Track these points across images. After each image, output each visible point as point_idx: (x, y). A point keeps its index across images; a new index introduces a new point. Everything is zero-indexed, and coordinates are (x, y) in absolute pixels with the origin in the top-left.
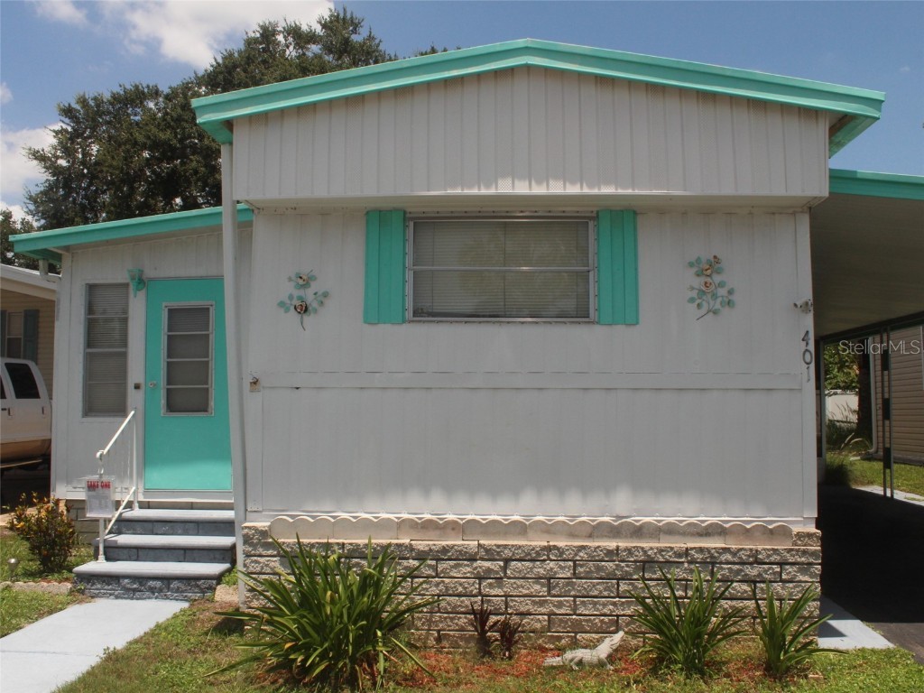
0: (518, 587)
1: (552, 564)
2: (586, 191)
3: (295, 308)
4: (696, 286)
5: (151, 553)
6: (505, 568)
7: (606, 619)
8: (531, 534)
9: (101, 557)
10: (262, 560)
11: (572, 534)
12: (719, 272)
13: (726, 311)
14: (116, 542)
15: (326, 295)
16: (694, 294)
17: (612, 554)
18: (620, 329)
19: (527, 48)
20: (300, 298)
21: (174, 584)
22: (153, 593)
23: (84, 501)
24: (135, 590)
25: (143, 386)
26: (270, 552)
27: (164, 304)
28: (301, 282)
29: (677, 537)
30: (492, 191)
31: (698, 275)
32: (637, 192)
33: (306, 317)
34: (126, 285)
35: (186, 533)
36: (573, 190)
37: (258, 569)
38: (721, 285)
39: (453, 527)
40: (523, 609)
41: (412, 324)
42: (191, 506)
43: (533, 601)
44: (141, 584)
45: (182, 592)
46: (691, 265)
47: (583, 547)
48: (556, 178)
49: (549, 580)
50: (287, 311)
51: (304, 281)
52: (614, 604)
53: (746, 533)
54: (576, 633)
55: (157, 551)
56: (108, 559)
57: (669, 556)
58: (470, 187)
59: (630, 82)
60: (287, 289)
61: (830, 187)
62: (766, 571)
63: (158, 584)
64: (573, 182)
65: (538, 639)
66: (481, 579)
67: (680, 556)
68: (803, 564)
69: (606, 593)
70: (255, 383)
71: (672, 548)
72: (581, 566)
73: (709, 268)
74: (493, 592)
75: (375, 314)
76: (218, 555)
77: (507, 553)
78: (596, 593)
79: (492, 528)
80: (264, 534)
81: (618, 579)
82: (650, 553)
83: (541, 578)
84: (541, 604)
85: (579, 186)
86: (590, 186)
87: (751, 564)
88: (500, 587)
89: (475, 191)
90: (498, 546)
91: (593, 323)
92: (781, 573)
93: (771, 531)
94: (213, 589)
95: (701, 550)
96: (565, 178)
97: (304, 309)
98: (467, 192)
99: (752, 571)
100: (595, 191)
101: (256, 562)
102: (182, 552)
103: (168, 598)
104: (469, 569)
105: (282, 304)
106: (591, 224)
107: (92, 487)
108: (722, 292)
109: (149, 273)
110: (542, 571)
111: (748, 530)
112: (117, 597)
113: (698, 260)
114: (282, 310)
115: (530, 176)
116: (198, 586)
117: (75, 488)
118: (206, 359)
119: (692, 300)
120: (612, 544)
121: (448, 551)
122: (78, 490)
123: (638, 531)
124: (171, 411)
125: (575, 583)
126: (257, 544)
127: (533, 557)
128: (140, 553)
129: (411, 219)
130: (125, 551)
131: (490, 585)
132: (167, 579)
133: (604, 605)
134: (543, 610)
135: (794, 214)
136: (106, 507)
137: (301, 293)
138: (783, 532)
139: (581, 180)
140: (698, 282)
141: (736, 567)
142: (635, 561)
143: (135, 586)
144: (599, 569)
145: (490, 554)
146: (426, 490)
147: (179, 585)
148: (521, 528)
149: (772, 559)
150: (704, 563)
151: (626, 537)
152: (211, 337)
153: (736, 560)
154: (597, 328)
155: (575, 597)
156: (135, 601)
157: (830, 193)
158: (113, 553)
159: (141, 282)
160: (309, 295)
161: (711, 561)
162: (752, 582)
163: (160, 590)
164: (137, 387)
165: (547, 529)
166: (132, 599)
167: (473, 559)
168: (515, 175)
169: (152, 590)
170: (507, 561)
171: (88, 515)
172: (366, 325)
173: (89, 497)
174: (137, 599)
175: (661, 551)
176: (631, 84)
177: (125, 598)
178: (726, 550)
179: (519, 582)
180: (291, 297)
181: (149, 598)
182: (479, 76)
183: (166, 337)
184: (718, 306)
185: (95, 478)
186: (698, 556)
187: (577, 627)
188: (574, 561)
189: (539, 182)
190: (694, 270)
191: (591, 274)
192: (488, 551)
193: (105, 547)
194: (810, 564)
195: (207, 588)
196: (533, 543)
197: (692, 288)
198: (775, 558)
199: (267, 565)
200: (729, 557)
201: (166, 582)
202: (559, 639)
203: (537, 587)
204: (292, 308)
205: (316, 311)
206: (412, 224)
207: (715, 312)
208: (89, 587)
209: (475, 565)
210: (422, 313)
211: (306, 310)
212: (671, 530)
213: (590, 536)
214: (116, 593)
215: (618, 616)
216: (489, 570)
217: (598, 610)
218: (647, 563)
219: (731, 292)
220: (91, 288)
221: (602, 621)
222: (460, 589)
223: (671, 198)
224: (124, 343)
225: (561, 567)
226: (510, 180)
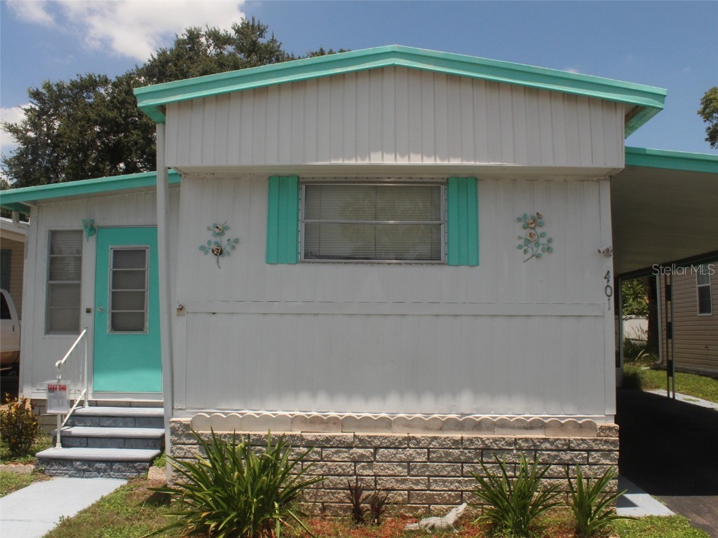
0: (385, 469)
1: (411, 451)
2: (439, 162)
3: (213, 251)
4: (523, 236)
5: (98, 441)
6: (374, 454)
7: (453, 494)
8: (394, 427)
9: (59, 444)
10: (185, 447)
11: (427, 428)
12: (541, 225)
13: (546, 255)
14: (70, 432)
15: (237, 241)
16: (522, 242)
17: (458, 443)
18: (463, 269)
19: (394, 52)
20: (216, 243)
21: (116, 466)
22: (99, 473)
23: (45, 400)
24: (85, 471)
25: (93, 311)
26: (191, 441)
27: (110, 247)
28: (217, 231)
29: (507, 431)
30: (366, 162)
31: (525, 228)
32: (478, 163)
33: (221, 259)
34: (81, 232)
35: (126, 425)
36: (429, 161)
37: (182, 454)
38: (542, 235)
39: (335, 422)
40: (388, 486)
41: (303, 264)
42: (130, 405)
43: (396, 480)
44: (89, 466)
45: (122, 472)
46: (519, 220)
47: (435, 438)
48: (416, 153)
49: (408, 464)
50: (206, 253)
51: (220, 230)
52: (459, 482)
53: (561, 427)
54: (430, 504)
55: (102, 440)
56: (64, 446)
57: (501, 444)
58: (349, 158)
59: (473, 79)
60: (207, 237)
61: (626, 161)
62: (576, 456)
63: (103, 466)
64: (429, 156)
65: (400, 509)
66: (356, 462)
67: (510, 444)
68: (605, 450)
69: (453, 474)
70: (181, 309)
71: (504, 439)
72: (434, 452)
73: (535, 221)
74: (365, 473)
75: (274, 257)
76: (150, 443)
77: (377, 442)
78: (445, 473)
79: (365, 423)
80: (187, 426)
81: (462, 463)
82: (487, 442)
83: (403, 462)
84: (403, 482)
85: (433, 158)
86: (442, 159)
87: (565, 451)
88: (371, 468)
89: (352, 162)
90: (369, 437)
91: (443, 264)
92: (588, 458)
93: (581, 426)
94: (147, 470)
95: (526, 440)
96: (423, 152)
97: (219, 252)
98: (347, 162)
99: (566, 457)
100: (446, 163)
101: (181, 449)
102: (122, 440)
103: (111, 477)
104: (347, 455)
105: (202, 248)
106: (443, 188)
107: (52, 389)
108: (543, 241)
109: (99, 222)
110: (403, 456)
111: (562, 425)
112: (70, 476)
113: (525, 216)
114: (203, 253)
115: (395, 151)
116: (135, 467)
117: (38, 390)
118: (142, 311)
119: (520, 247)
120: (458, 436)
121: (330, 441)
122: (40, 391)
123: (478, 426)
124: (115, 330)
125: (428, 466)
126: (181, 435)
127: (396, 445)
128: (89, 441)
129: (304, 183)
130: (78, 440)
131: (363, 467)
132: (110, 462)
133: (451, 483)
134: (404, 487)
135: (598, 181)
136: (63, 405)
137: (218, 239)
138: (590, 426)
139: (434, 154)
140: (524, 233)
141: (553, 453)
142: (476, 449)
143: (85, 467)
144: (448, 455)
145: (363, 443)
146: (314, 391)
147: (120, 466)
148: (387, 423)
149: (581, 447)
150: (528, 450)
151: (468, 430)
152: (146, 272)
153: (553, 447)
154: (446, 268)
155: (429, 476)
156: (85, 479)
157: (626, 165)
158: (68, 441)
159: (93, 229)
160: (224, 241)
161: (534, 449)
162: (566, 464)
163: (105, 471)
164: (88, 311)
165: (408, 424)
166: (82, 477)
167: (350, 447)
168: (384, 150)
169: (98, 470)
170: (376, 448)
171: (48, 412)
172: (268, 265)
173: (49, 397)
174: (87, 477)
175: (495, 440)
176: (474, 80)
177: (77, 477)
178: (546, 440)
179: (386, 465)
180: (209, 243)
181: (96, 477)
182: (357, 73)
183: (111, 272)
184: (540, 252)
185: (54, 382)
186: (525, 445)
187: (431, 500)
188: (428, 449)
189: (402, 156)
190: (522, 224)
191: (442, 226)
192: (361, 440)
193: (62, 437)
194: (610, 451)
195: (142, 469)
196: (397, 435)
197: (520, 238)
198: (584, 446)
199: (189, 451)
200: (548, 445)
201: (109, 464)
202: (417, 509)
203: (400, 469)
204: (211, 251)
205: (229, 254)
206: (304, 187)
207: (538, 257)
208: (48, 468)
209: (351, 451)
210: (311, 256)
211: (221, 253)
212: (503, 425)
213: (441, 429)
214: (70, 472)
215: (462, 491)
216: (362, 456)
217: (447, 486)
218: (485, 450)
219: (550, 241)
220: (53, 234)
221: (450, 495)
222: (340, 470)
223: (504, 168)
224: (79, 276)
225: (418, 453)
226: (380, 154)
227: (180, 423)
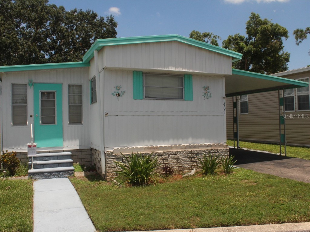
0: (172, 161)
1: (178, 155)
2: (187, 71)
3: (117, 95)
4: (204, 92)
6: (168, 157)
7: (189, 167)
8: (173, 149)
9: (32, 168)
10: (112, 160)
11: (182, 148)
12: (208, 89)
13: (210, 98)
14: (37, 163)
15: (124, 92)
16: (204, 94)
17: (190, 152)
18: (189, 102)
19: (176, 36)
20: (117, 92)
21: (61, 173)
22: (55, 176)
24: (49, 176)
27: (40, 91)
28: (118, 88)
29: (202, 148)
30: (167, 69)
31: (204, 90)
32: (197, 71)
33: (119, 98)
34: (26, 85)
35: (54, 159)
36: (184, 70)
37: (111, 162)
38: (209, 92)
39: (157, 148)
40: (173, 166)
41: (145, 100)
42: (49, 152)
43: (175, 164)
44: (51, 174)
45: (64, 175)
46: (203, 88)
47: (185, 151)
48: (181, 67)
49: (178, 159)
50: (114, 96)
52: (191, 163)
54: (183, 170)
55: (49, 165)
56: (34, 168)
57: (201, 152)
59: (195, 46)
60: (114, 90)
61: (232, 72)
62: (219, 154)
63: (56, 173)
65: (176, 172)
66: (164, 160)
67: (203, 152)
68: (225, 152)
69: (189, 161)
70: (107, 114)
71: (202, 150)
72: (184, 155)
73: (206, 89)
74: (166, 163)
75: (135, 97)
76: (69, 164)
77: (169, 153)
78: (187, 161)
79: (166, 148)
80: (112, 153)
81: (191, 158)
82: (198, 151)
83: (176, 158)
84: (176, 164)
85: (185, 69)
86: (188, 70)
87: (216, 152)
88: (168, 161)
89: (164, 69)
90: (167, 152)
91: (184, 100)
92: (222, 154)
93: (220, 145)
95: (207, 150)
96: (183, 68)
97: (118, 95)
98: (162, 69)
99: (217, 154)
100: (188, 71)
101: (110, 160)
102: (58, 164)
103: (59, 177)
104: (161, 158)
105: (113, 94)
106: (183, 77)
107: (30, 147)
108: (209, 94)
109: (34, 81)
110: (176, 157)
111: (216, 145)
112: (43, 179)
113: (204, 87)
114: (113, 96)
115: (175, 67)
116: (69, 173)
119: (203, 96)
120: (190, 150)
121: (156, 154)
122: (11, 149)
123: (195, 147)
124: (43, 124)
125: (183, 159)
126: (110, 156)
127: (174, 154)
128: (44, 166)
129: (144, 74)
130: (39, 166)
131: (166, 161)
132: (59, 172)
133: (189, 163)
134: (177, 166)
135: (222, 77)
136: (34, 153)
137: (118, 91)
138: (222, 145)
140: (204, 91)
141: (214, 153)
142: (195, 153)
143: (49, 175)
144: (188, 155)
145: (165, 154)
146: (149, 140)
147: (63, 173)
148: (171, 147)
149: (220, 151)
150: (208, 153)
151: (192, 148)
152: (55, 101)
153: (214, 152)
154: (184, 101)
155: (183, 162)
157: (232, 74)
158: (36, 166)
159: (32, 84)
160: (120, 92)
161: (209, 152)
162: (216, 156)
163: (57, 175)
164: (31, 116)
165: (176, 147)
166: (48, 179)
167: (162, 155)
168: (172, 66)
169: (54, 175)
170: (169, 155)
171: (28, 156)
172: (134, 100)
173: (29, 150)
174: (50, 179)
175: (200, 151)
177: (46, 179)
178: (212, 150)
179: (172, 160)
180: (115, 92)
181: (54, 178)
182: (164, 42)
183: (41, 101)
184: (208, 97)
185: (30, 144)
186: (207, 151)
187: (184, 169)
188: (183, 154)
189: (177, 68)
190: (204, 89)
191: (183, 89)
192: (165, 153)
193: (33, 165)
194: (227, 152)
195: (72, 173)
196: (175, 151)
197: (203, 93)
198: (221, 151)
199: (113, 161)
200: (212, 151)
201: (58, 173)
202: (180, 172)
203: (175, 161)
204: (116, 95)
205: (122, 96)
206: (144, 75)
207: (208, 98)
208: (34, 176)
209: (162, 156)
210: (147, 97)
211: (119, 96)
212: (201, 146)
213: (185, 148)
214: (43, 177)
215: (191, 166)
216: (166, 158)
217: (188, 165)
218: (197, 154)
219: (210, 94)
220: (13, 85)
221: (188, 167)
222: (159, 162)
223: (202, 73)
224: (26, 102)
225: (180, 156)
226: (171, 67)
227: (110, 152)
